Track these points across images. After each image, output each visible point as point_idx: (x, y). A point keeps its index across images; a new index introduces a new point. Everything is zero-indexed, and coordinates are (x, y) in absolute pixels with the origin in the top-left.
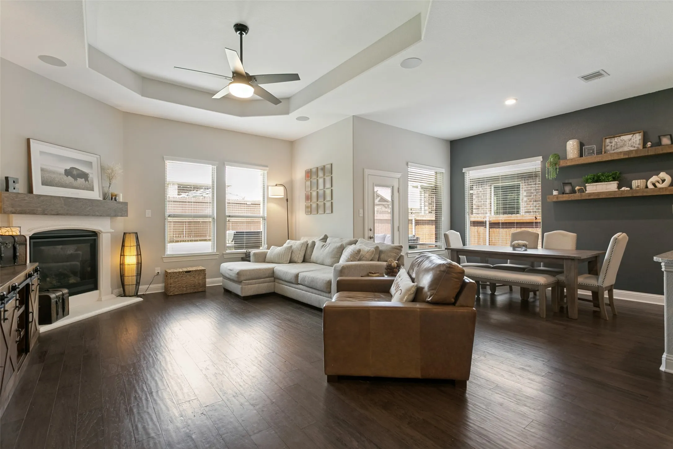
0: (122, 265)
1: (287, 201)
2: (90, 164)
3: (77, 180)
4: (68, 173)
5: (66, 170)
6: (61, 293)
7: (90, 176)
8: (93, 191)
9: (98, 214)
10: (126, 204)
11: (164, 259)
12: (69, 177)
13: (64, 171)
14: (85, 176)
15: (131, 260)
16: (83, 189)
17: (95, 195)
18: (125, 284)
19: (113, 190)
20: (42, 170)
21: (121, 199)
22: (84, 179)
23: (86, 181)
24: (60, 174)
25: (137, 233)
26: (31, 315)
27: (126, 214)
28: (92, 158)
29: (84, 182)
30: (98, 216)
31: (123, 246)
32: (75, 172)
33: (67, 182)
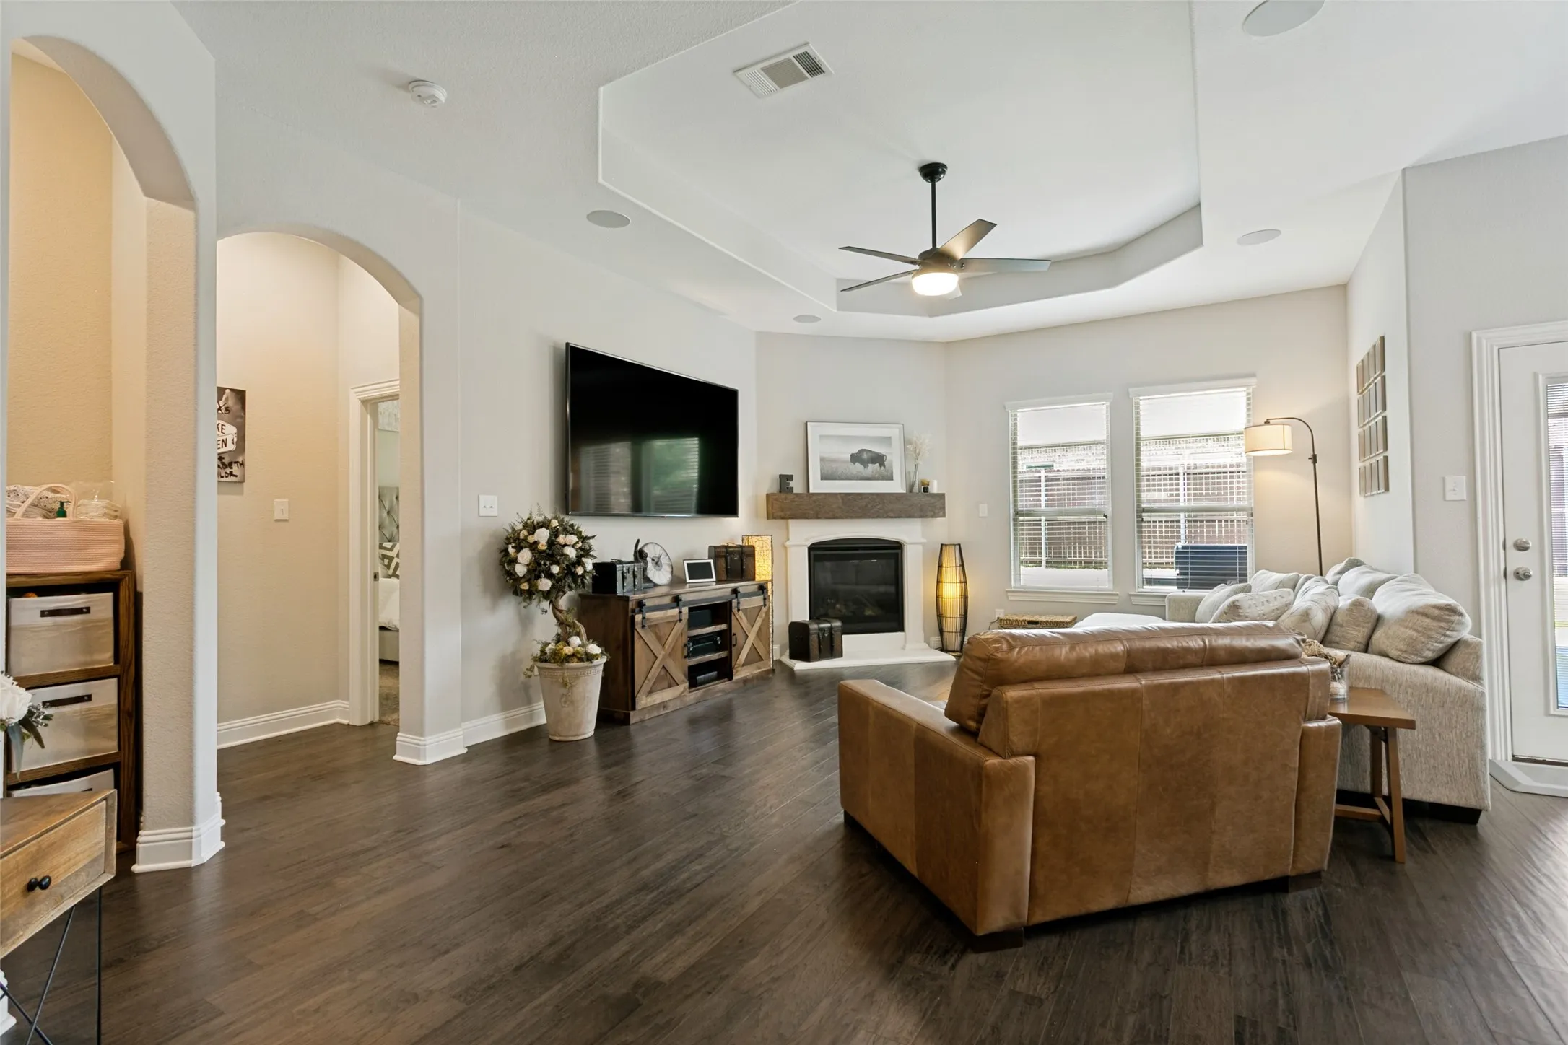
0: (939, 597)
1: (1315, 461)
2: (887, 440)
3: (868, 466)
4: (855, 458)
5: (852, 456)
6: (829, 625)
7: (888, 458)
8: (892, 480)
9: (892, 515)
10: (942, 496)
11: (1009, 594)
12: (857, 464)
13: (849, 456)
14: (879, 459)
15: (951, 591)
16: (878, 479)
17: (896, 486)
18: (944, 629)
19: (922, 475)
20: (822, 460)
21: (934, 489)
22: (877, 464)
23: (881, 467)
24: (845, 462)
25: (959, 545)
26: (734, 637)
27: (941, 513)
28: (894, 432)
29: (879, 468)
30: (892, 517)
31: (940, 566)
32: (865, 456)
33: (854, 472)
